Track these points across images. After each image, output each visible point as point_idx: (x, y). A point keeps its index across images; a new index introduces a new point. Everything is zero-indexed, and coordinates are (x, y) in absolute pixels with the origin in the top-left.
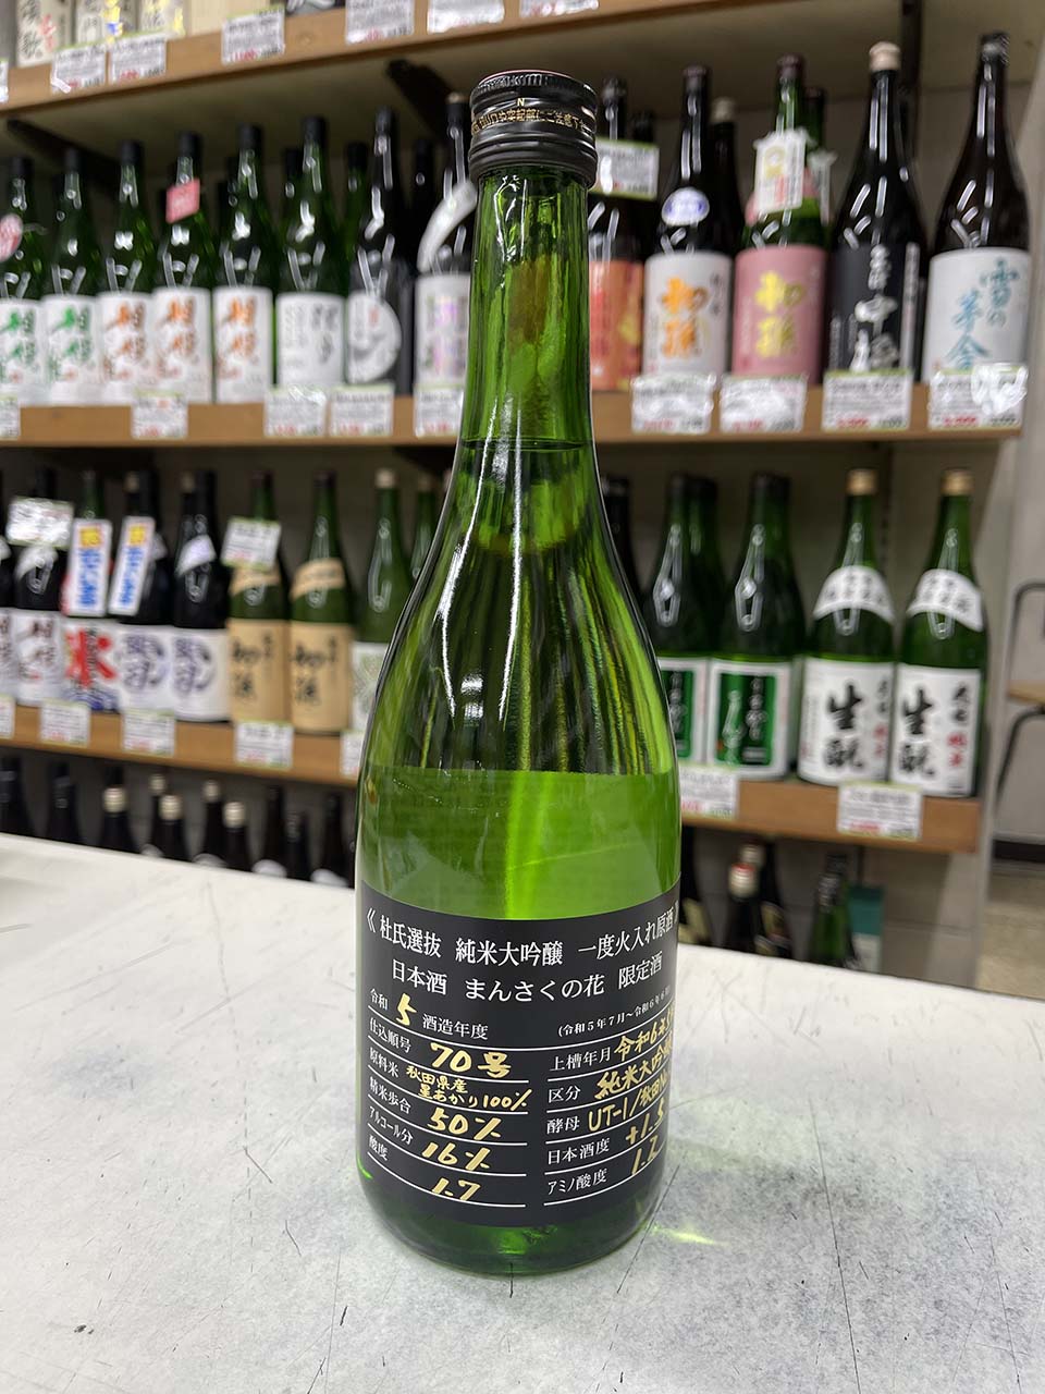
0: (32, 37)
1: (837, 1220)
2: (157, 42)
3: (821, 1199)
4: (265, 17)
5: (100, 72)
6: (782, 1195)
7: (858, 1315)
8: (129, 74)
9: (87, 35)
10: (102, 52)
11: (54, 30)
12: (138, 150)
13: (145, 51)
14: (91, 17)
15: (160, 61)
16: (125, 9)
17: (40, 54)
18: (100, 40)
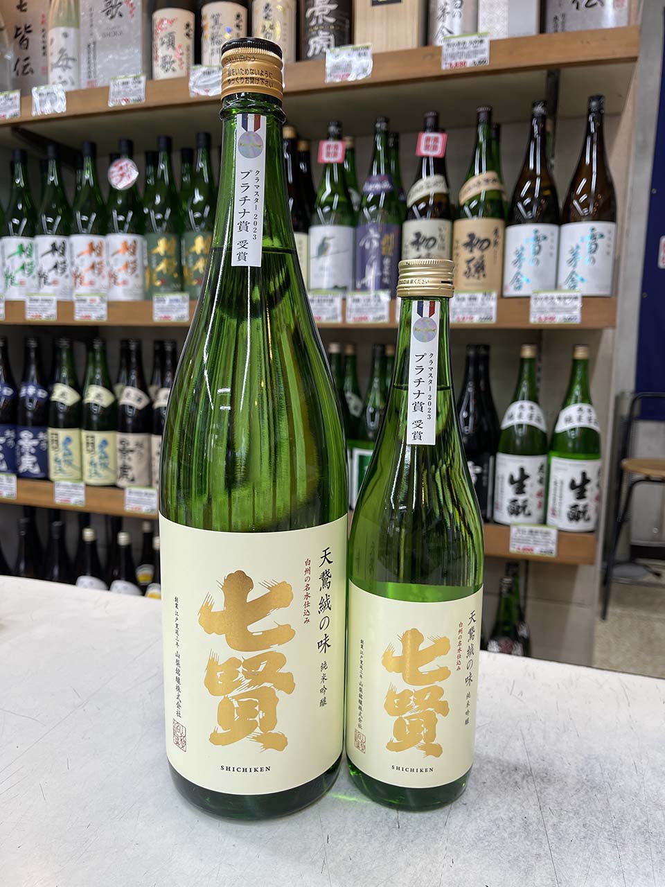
1: (538, 789)
3: (530, 779)
6: (513, 777)
7: (550, 831)
12: (93, 147)
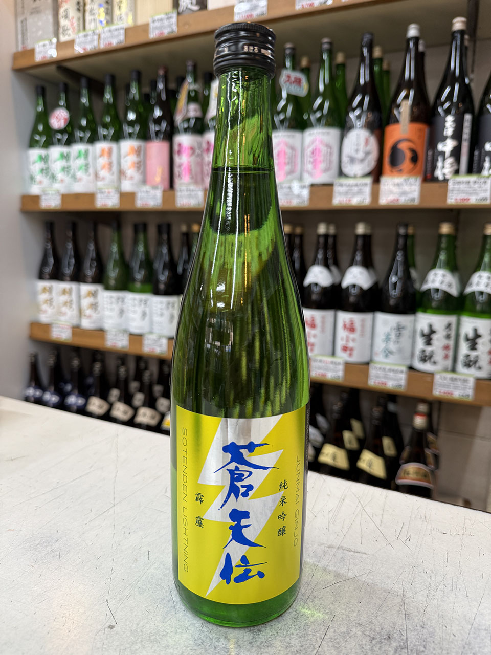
0: (66, 28)
2: (121, 29)
4: (169, 16)
5: (96, 43)
8: (109, 44)
9: (90, 26)
10: (97, 34)
11: (75, 24)
12: (113, 78)
13: (116, 33)
14: (92, 17)
15: (122, 38)
16: (107, 14)
17: (69, 35)
18: (96, 28)
